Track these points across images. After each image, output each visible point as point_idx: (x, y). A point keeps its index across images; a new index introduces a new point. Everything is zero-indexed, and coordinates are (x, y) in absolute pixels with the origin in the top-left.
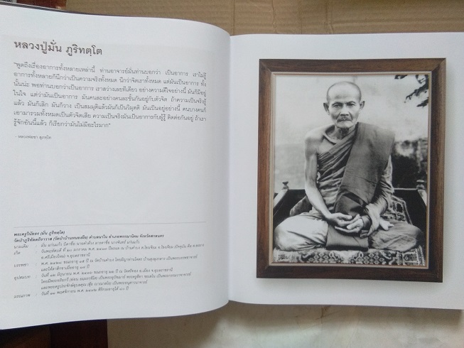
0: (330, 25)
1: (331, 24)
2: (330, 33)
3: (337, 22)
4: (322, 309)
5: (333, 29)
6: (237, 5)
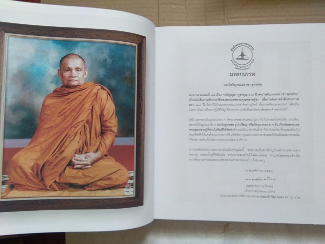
1: (227, 19)
3: (231, 18)
4: (224, 226)
5: (228, 23)
6: (161, 6)
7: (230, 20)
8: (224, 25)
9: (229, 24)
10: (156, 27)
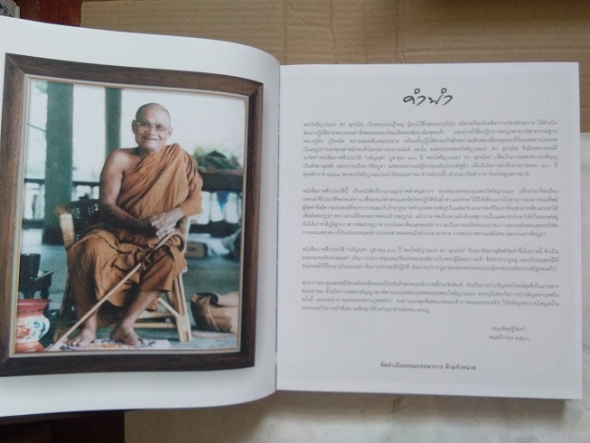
0: (401, 54)
1: (402, 52)
2: (401, 63)
3: (410, 50)
4: (394, 401)
5: (404, 58)
6: (289, 28)
7: (407, 54)
8: (397, 63)
9: (406, 61)
10: (281, 64)
